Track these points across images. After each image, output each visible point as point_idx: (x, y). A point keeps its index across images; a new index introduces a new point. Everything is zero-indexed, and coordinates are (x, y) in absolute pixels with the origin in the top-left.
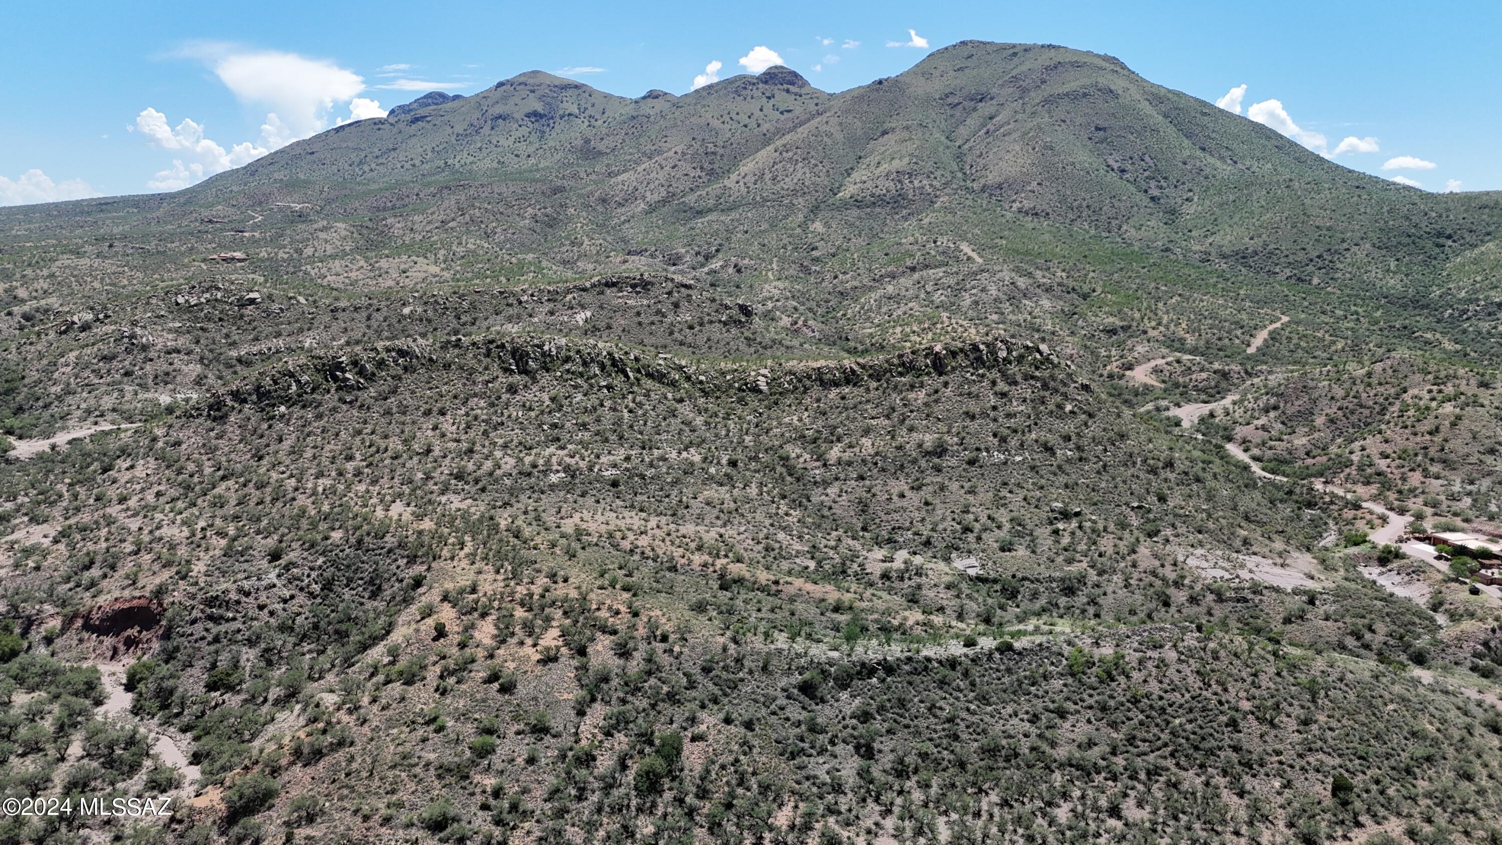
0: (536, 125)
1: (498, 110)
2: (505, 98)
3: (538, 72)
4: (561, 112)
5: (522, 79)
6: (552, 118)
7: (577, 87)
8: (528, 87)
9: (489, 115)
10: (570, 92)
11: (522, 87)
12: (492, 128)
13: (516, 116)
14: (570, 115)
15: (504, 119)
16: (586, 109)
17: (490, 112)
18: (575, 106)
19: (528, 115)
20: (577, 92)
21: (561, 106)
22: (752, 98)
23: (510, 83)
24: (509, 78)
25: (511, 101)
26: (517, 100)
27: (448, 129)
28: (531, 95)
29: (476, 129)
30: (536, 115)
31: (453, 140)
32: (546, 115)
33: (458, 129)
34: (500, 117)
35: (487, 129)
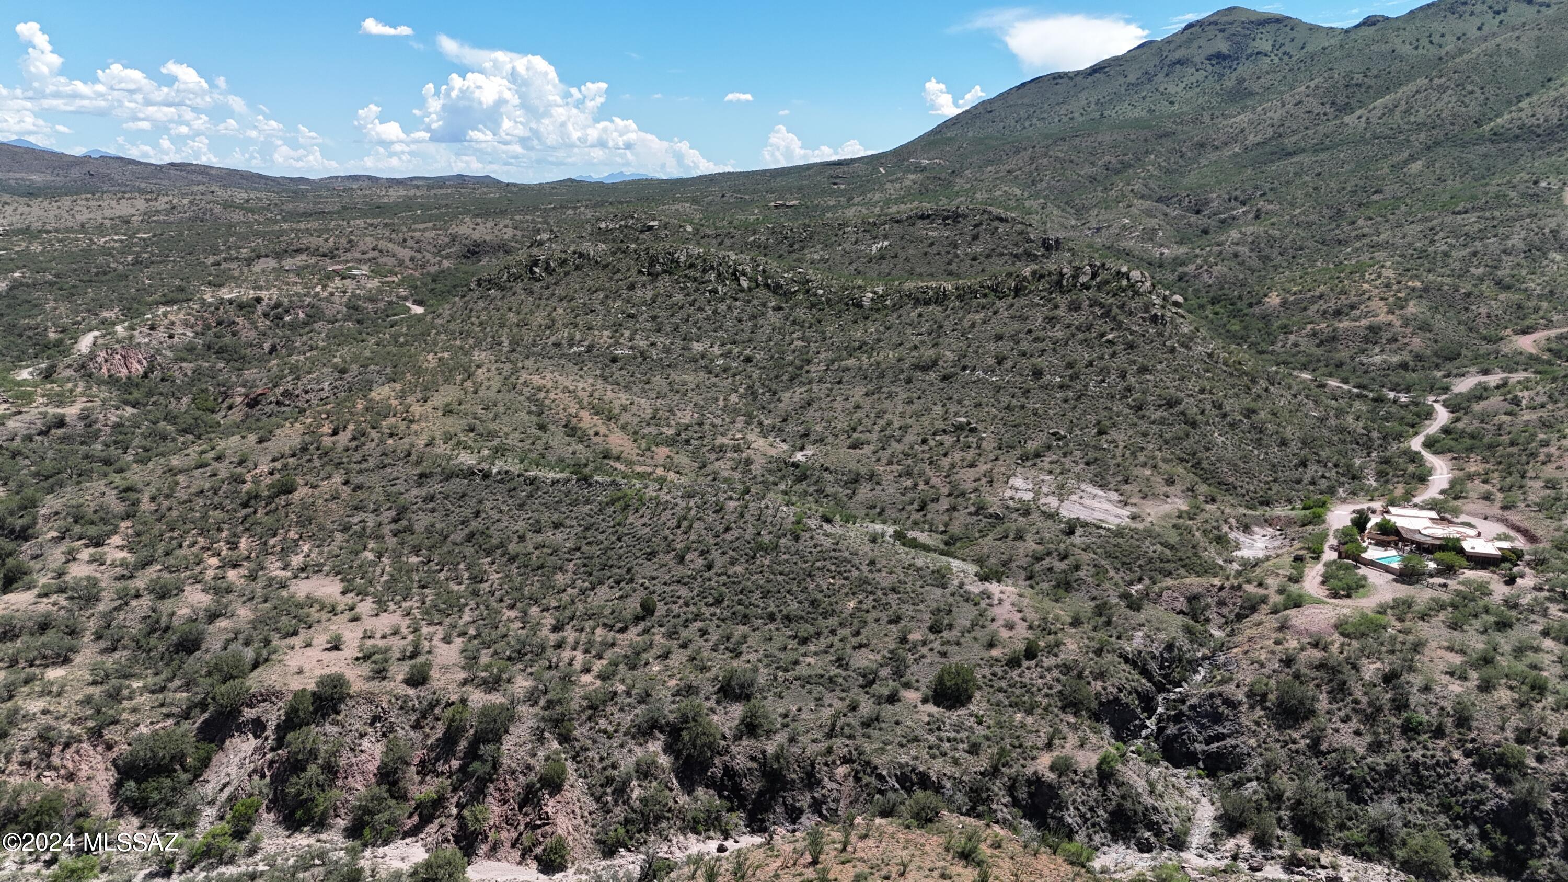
0: (1217, 68)
1: (1179, 54)
2: (1190, 41)
3: (1235, 8)
4: (1249, 51)
5: (1213, 19)
6: (1237, 59)
7: (1278, 20)
8: (1220, 27)
9: (1167, 61)
10: (1268, 27)
11: (1212, 27)
12: (1167, 75)
13: (1197, 59)
14: (1259, 53)
15: (1182, 65)
16: (1283, 45)
17: (1171, 56)
18: (1270, 43)
19: (1209, 59)
20: (1276, 26)
21: (1253, 44)
22: (1472, 14)
23: (1199, 23)
24: (1199, 19)
25: (1195, 44)
26: (1202, 42)
27: (1121, 80)
28: (1220, 35)
29: (1149, 77)
30: (1219, 57)
31: (1123, 89)
32: (1230, 56)
33: (1132, 78)
34: (1180, 62)
35: (1161, 76)
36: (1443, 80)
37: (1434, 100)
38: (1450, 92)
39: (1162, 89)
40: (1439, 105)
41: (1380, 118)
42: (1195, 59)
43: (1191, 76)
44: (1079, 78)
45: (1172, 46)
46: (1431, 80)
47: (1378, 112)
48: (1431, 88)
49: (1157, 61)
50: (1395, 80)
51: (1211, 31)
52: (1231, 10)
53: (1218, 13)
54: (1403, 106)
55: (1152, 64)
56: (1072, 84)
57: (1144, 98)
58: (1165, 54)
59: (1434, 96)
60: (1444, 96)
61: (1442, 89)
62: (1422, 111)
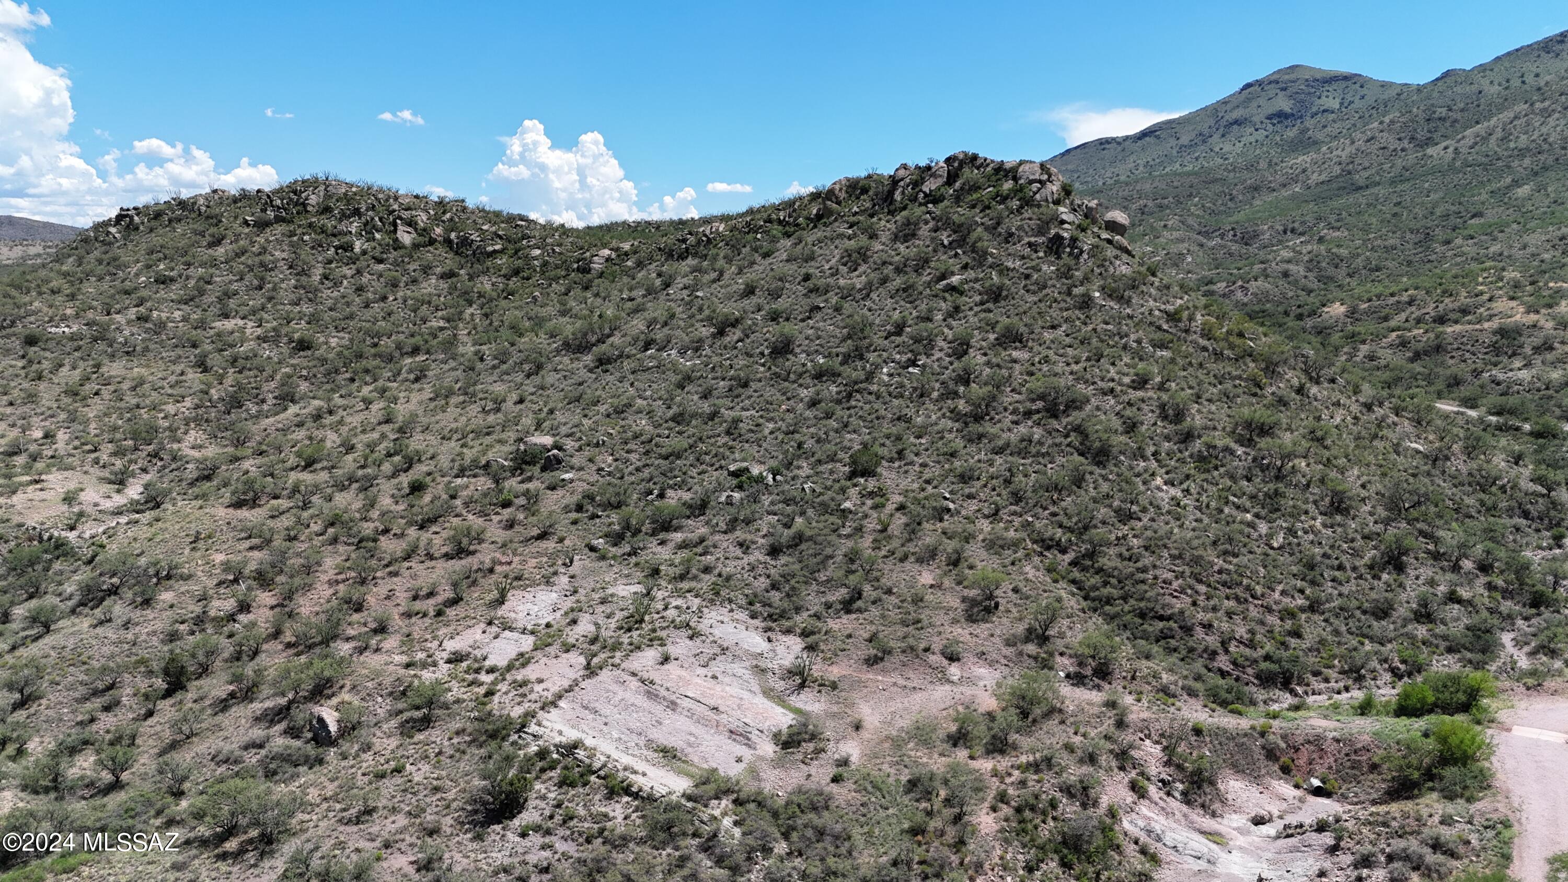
0: (1278, 127)
1: (1236, 114)
2: (1248, 100)
3: (1297, 66)
4: (1314, 109)
5: (1272, 78)
6: (1301, 117)
7: (1346, 78)
8: (1281, 85)
9: (1223, 122)
10: (1335, 86)
11: (1273, 86)
12: (1223, 136)
13: (1256, 119)
14: (1324, 111)
15: (1239, 125)
16: (1351, 102)
17: (1227, 117)
18: (1338, 101)
19: (1269, 118)
20: (1343, 84)
21: (1318, 102)
23: (1259, 83)
24: (1259, 78)
25: (1254, 104)
26: (1261, 101)
27: (1173, 142)
28: (1281, 94)
29: (1204, 138)
30: (1281, 116)
31: (1174, 152)
32: (1293, 115)
33: (1185, 140)
34: (1236, 122)
35: (1216, 137)
36: (1547, 103)
37: (1537, 124)
38: (1557, 115)
39: (1217, 149)
40: (1544, 130)
41: (1471, 148)
42: (1254, 119)
43: (1249, 135)
44: (1127, 143)
45: (1229, 107)
46: (1532, 105)
47: (1469, 142)
48: (1533, 112)
49: (1212, 122)
50: (1486, 113)
51: (1272, 90)
52: (1293, 68)
53: (1279, 71)
54: (1499, 134)
55: (1206, 125)
56: (1120, 148)
57: (1197, 159)
58: (1220, 115)
59: (1537, 121)
60: (1550, 119)
61: (1547, 113)
62: (1523, 137)
